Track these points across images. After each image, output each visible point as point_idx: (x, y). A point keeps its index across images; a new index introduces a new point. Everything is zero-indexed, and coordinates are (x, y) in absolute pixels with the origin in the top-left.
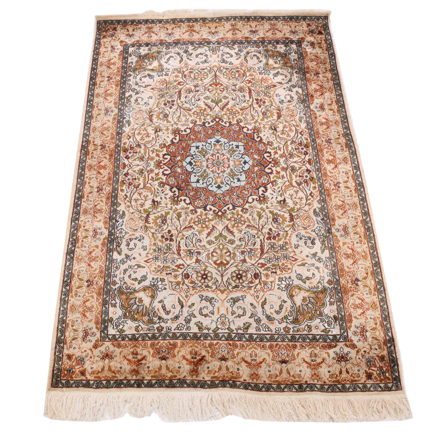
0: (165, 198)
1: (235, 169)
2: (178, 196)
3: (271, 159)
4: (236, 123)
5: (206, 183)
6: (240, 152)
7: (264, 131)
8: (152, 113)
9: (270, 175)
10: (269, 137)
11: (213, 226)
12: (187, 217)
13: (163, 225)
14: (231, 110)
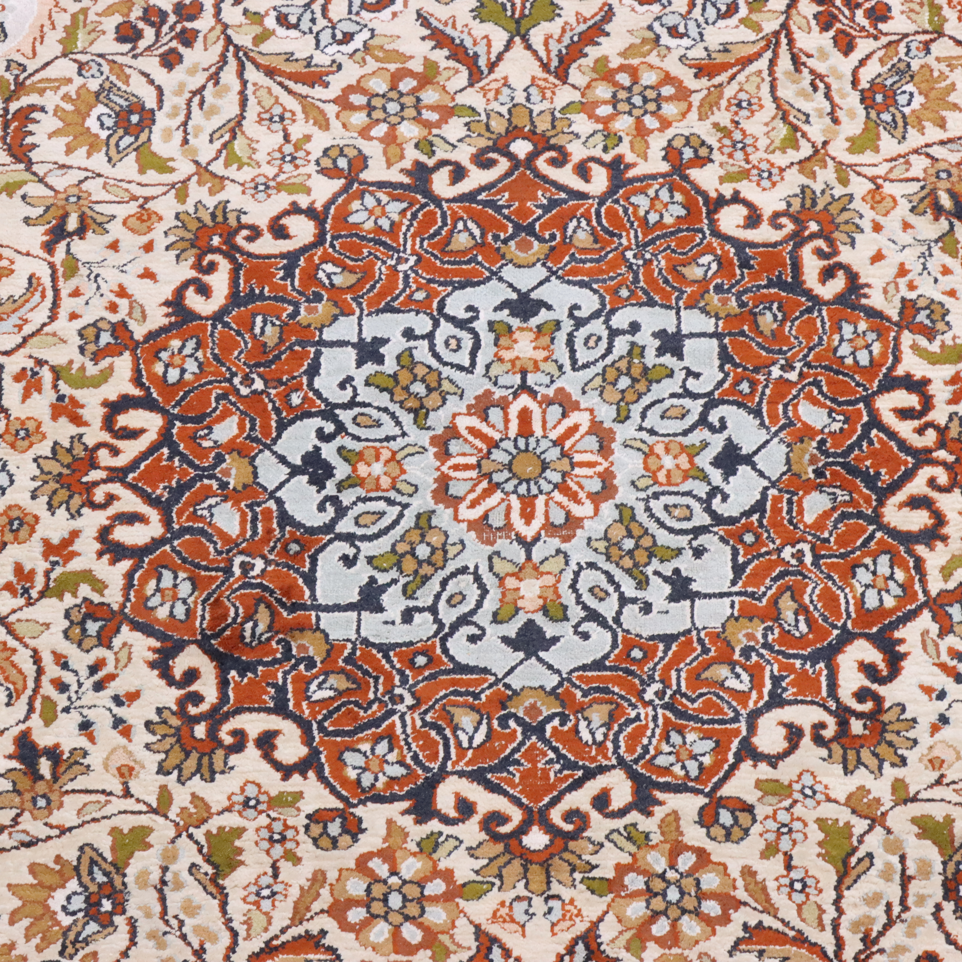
0: (118, 722)
1: (657, 506)
2: (215, 709)
3: (931, 436)
4: (665, 167)
5: (433, 610)
6: (692, 384)
7: (877, 228)
8: (25, 101)
9: (921, 550)
10: (915, 266)
11: (479, 931)
12: (285, 866)
13: (93, 927)
14: (624, 79)
